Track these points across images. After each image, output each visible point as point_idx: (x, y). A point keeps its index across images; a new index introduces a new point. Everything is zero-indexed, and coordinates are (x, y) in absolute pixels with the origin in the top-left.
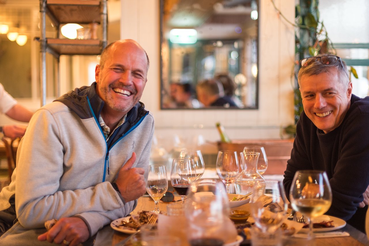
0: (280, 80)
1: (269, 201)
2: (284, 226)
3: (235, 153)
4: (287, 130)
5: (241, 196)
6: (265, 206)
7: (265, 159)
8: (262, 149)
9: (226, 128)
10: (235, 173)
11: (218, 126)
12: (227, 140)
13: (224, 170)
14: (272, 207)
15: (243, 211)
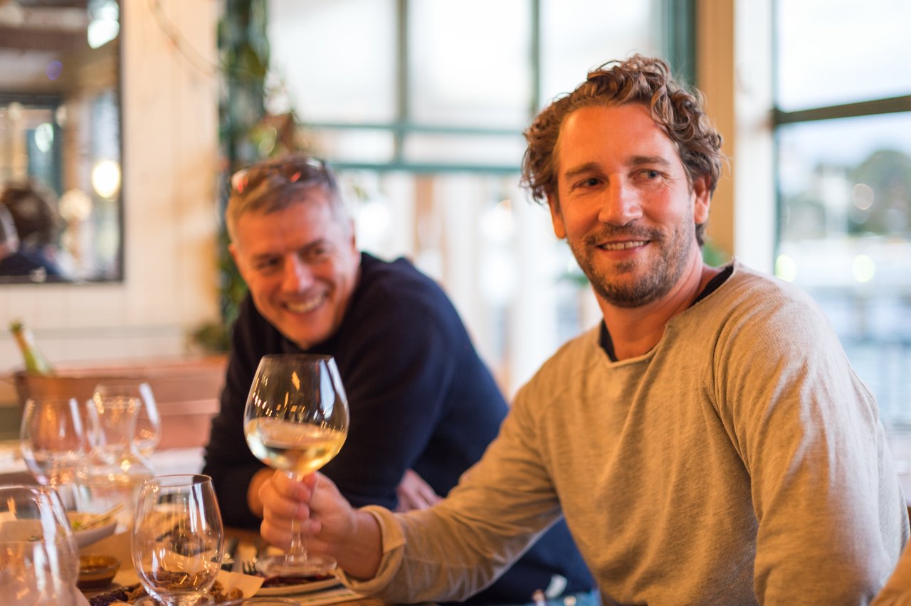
1: (167, 526)
2: (216, 589)
3: (74, 404)
5: (93, 516)
6: (159, 540)
7: (153, 413)
8: (145, 391)
9: (38, 334)
10: (71, 456)
11: (17, 330)
12: (41, 366)
13: (37, 448)
14: (179, 540)
15: (99, 558)
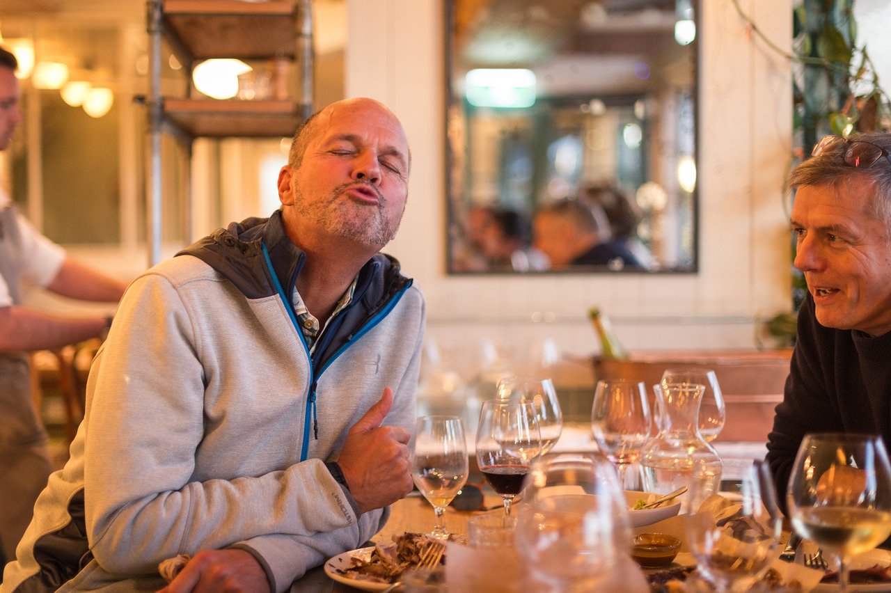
0: (753, 197)
1: (730, 511)
2: (773, 577)
3: (641, 386)
4: (774, 327)
5: (656, 497)
6: (721, 524)
7: (719, 401)
8: (711, 376)
9: (614, 321)
10: (640, 438)
11: (594, 316)
12: (616, 351)
13: (610, 429)
14: (739, 525)
15: (661, 537)
